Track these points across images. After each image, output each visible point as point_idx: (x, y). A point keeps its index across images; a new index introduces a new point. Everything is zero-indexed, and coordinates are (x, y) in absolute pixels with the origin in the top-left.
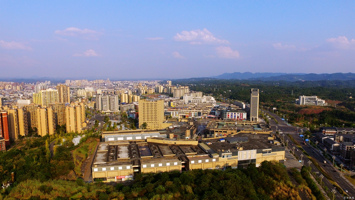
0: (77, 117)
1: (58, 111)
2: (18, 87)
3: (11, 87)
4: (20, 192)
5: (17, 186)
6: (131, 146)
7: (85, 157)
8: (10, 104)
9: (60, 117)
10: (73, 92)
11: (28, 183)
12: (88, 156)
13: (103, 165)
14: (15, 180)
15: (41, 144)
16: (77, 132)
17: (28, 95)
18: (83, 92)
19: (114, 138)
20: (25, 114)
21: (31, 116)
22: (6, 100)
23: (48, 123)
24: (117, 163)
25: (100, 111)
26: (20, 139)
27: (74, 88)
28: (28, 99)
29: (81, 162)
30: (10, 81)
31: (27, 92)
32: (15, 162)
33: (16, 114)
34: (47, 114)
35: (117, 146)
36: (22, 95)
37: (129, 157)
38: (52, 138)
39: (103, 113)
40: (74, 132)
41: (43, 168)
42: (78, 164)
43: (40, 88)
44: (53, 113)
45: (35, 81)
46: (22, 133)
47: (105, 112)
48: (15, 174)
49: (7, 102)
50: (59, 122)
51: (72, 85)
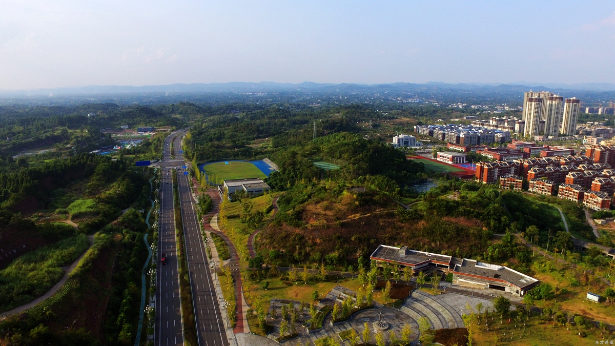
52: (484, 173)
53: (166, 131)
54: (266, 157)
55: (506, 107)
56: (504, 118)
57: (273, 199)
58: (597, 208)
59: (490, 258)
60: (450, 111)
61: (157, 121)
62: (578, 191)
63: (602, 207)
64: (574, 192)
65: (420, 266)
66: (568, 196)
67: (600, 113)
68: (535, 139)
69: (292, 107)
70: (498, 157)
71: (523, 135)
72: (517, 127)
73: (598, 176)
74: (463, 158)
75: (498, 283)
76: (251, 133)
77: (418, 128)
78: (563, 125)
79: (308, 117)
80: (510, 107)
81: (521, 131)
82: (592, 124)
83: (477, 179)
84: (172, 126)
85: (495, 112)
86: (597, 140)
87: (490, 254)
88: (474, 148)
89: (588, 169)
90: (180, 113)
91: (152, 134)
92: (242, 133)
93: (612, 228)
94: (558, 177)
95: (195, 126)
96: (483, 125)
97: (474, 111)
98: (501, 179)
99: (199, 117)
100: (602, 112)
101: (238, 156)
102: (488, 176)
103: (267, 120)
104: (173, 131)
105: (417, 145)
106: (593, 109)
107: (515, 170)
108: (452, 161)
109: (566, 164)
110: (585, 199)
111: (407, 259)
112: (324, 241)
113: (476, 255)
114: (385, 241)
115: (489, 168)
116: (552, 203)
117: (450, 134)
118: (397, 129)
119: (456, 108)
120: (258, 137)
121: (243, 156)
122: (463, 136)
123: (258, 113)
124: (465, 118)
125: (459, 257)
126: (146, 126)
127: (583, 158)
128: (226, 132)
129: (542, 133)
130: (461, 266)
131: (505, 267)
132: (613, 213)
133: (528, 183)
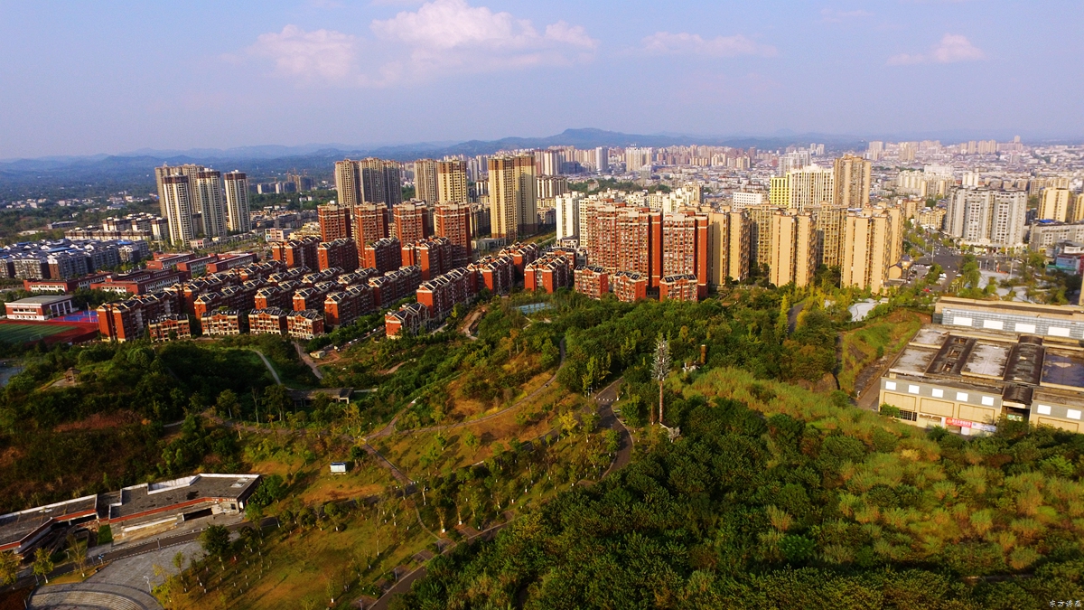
0: (874, 249)
1: (825, 227)
2: (739, 159)
3: (724, 160)
4: (712, 385)
5: (708, 374)
6: (1021, 349)
7: (875, 354)
8: (717, 203)
9: (829, 245)
10: (885, 179)
11: (729, 372)
12: (883, 355)
13: (912, 379)
14: (706, 362)
15: (771, 303)
16: (867, 289)
17: (761, 182)
18: (916, 180)
19: (971, 320)
20: (745, 227)
21: (760, 233)
22: (710, 192)
23: (796, 255)
24: (955, 383)
25: (955, 241)
26: (728, 287)
27: (892, 167)
28: (759, 190)
29: (860, 364)
30: (724, 144)
31: (760, 173)
32: (711, 327)
33: (725, 226)
34: (797, 231)
35: (975, 340)
36: (745, 182)
37: (1001, 376)
38: (800, 294)
39: (963, 245)
40: (861, 287)
41: (765, 352)
42: (851, 367)
43: (791, 163)
44: (813, 231)
45: (781, 145)
46: (735, 275)
47: (970, 244)
48: (708, 349)
49: (711, 197)
50: (827, 258)
51: (886, 158)
52: (117, 324)
55: (127, 198)
56: (127, 218)
58: (310, 336)
59: (172, 470)
60: (12, 217)
62: (277, 317)
63: (316, 332)
64: (272, 320)
65: (34, 539)
66: (265, 328)
67: (278, 192)
68: (192, 246)
70: (135, 288)
71: (170, 242)
72: (156, 229)
73: (298, 287)
74: (67, 304)
75: (197, 506)
78: (230, 216)
80: (135, 197)
81: (165, 235)
82: (271, 210)
83: (106, 336)
85: (108, 208)
86: (284, 233)
87: (168, 462)
88: (83, 281)
89: (283, 280)
93: (336, 360)
94: (244, 302)
96: (91, 234)
97: (67, 211)
98: (151, 326)
100: (281, 190)
102: (125, 328)
106: (267, 186)
107: (171, 304)
108: (45, 315)
109: (250, 277)
110: (290, 327)
113: (144, 473)
115: (124, 311)
116: (245, 345)
117: (24, 261)
119: (24, 210)
122: (56, 262)
124: (50, 227)
125: (113, 488)
127: (271, 263)
129: (200, 234)
130: (120, 504)
131: (202, 475)
132: (331, 335)
133: (199, 322)
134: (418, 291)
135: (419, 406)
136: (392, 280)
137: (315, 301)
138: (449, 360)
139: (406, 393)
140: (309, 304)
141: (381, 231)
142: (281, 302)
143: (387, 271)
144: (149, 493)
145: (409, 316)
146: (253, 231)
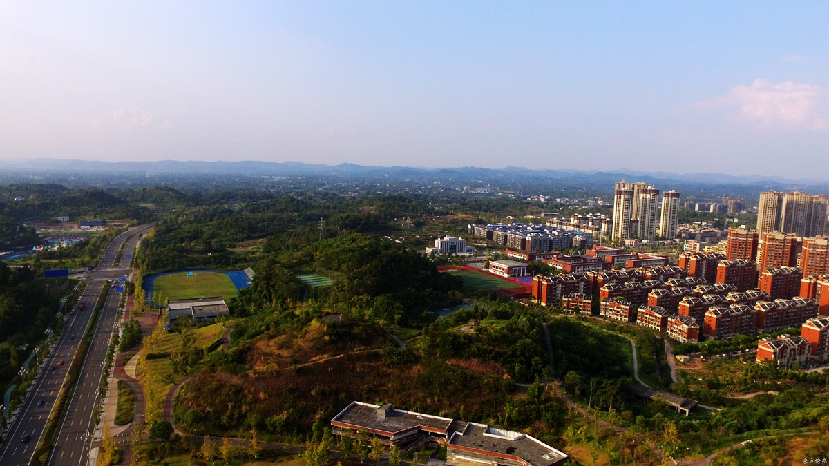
52: (542, 291)
53: (122, 226)
54: (249, 266)
55: (599, 202)
56: (588, 216)
57: (227, 329)
58: (682, 339)
59: (508, 421)
60: (524, 206)
61: (113, 211)
62: (660, 316)
63: (689, 337)
64: (656, 317)
65: (404, 435)
66: (649, 322)
67: (711, 211)
68: (626, 243)
69: (316, 197)
70: (568, 268)
71: (611, 238)
72: (604, 227)
73: (687, 294)
74: (524, 269)
75: (510, 461)
76: (240, 232)
77: (473, 228)
78: (661, 226)
79: (330, 211)
80: (604, 202)
81: (608, 233)
82: (699, 225)
83: (535, 298)
84: (133, 219)
85: (583, 207)
86: (700, 245)
87: (507, 415)
88: (541, 255)
89: (679, 285)
90: (153, 202)
91: (101, 229)
92: (228, 231)
93: (696, 368)
94: (639, 296)
95: (165, 220)
96: (562, 224)
97: (557, 206)
98: (564, 299)
99: (179, 207)
100: (715, 210)
101: (210, 264)
102: (547, 296)
103: (271, 214)
104: (132, 226)
105: (468, 251)
106: (704, 205)
107: (584, 286)
108: (508, 274)
109: (652, 278)
110: (669, 327)
111: (386, 425)
112: (270, 396)
113: (488, 416)
114: (361, 395)
115: (550, 283)
116: (625, 333)
117: (514, 236)
118: (448, 229)
119: (536, 202)
120: (250, 238)
121: (217, 264)
122: (530, 239)
123: (262, 203)
124: (542, 215)
125: (464, 419)
126: (95, 217)
127: (675, 269)
128: (204, 229)
129: (635, 236)
130: (461, 434)
131: (527, 436)
132: (700, 345)
133: (599, 305)
134: (804, 325)
135: (747, 451)
136: (781, 307)
137: (698, 310)
138: (808, 410)
139: (739, 431)
140: (692, 312)
141: (786, 259)
142: (670, 304)
143: (778, 298)
144: (485, 434)
145: (785, 347)
146: (676, 240)
